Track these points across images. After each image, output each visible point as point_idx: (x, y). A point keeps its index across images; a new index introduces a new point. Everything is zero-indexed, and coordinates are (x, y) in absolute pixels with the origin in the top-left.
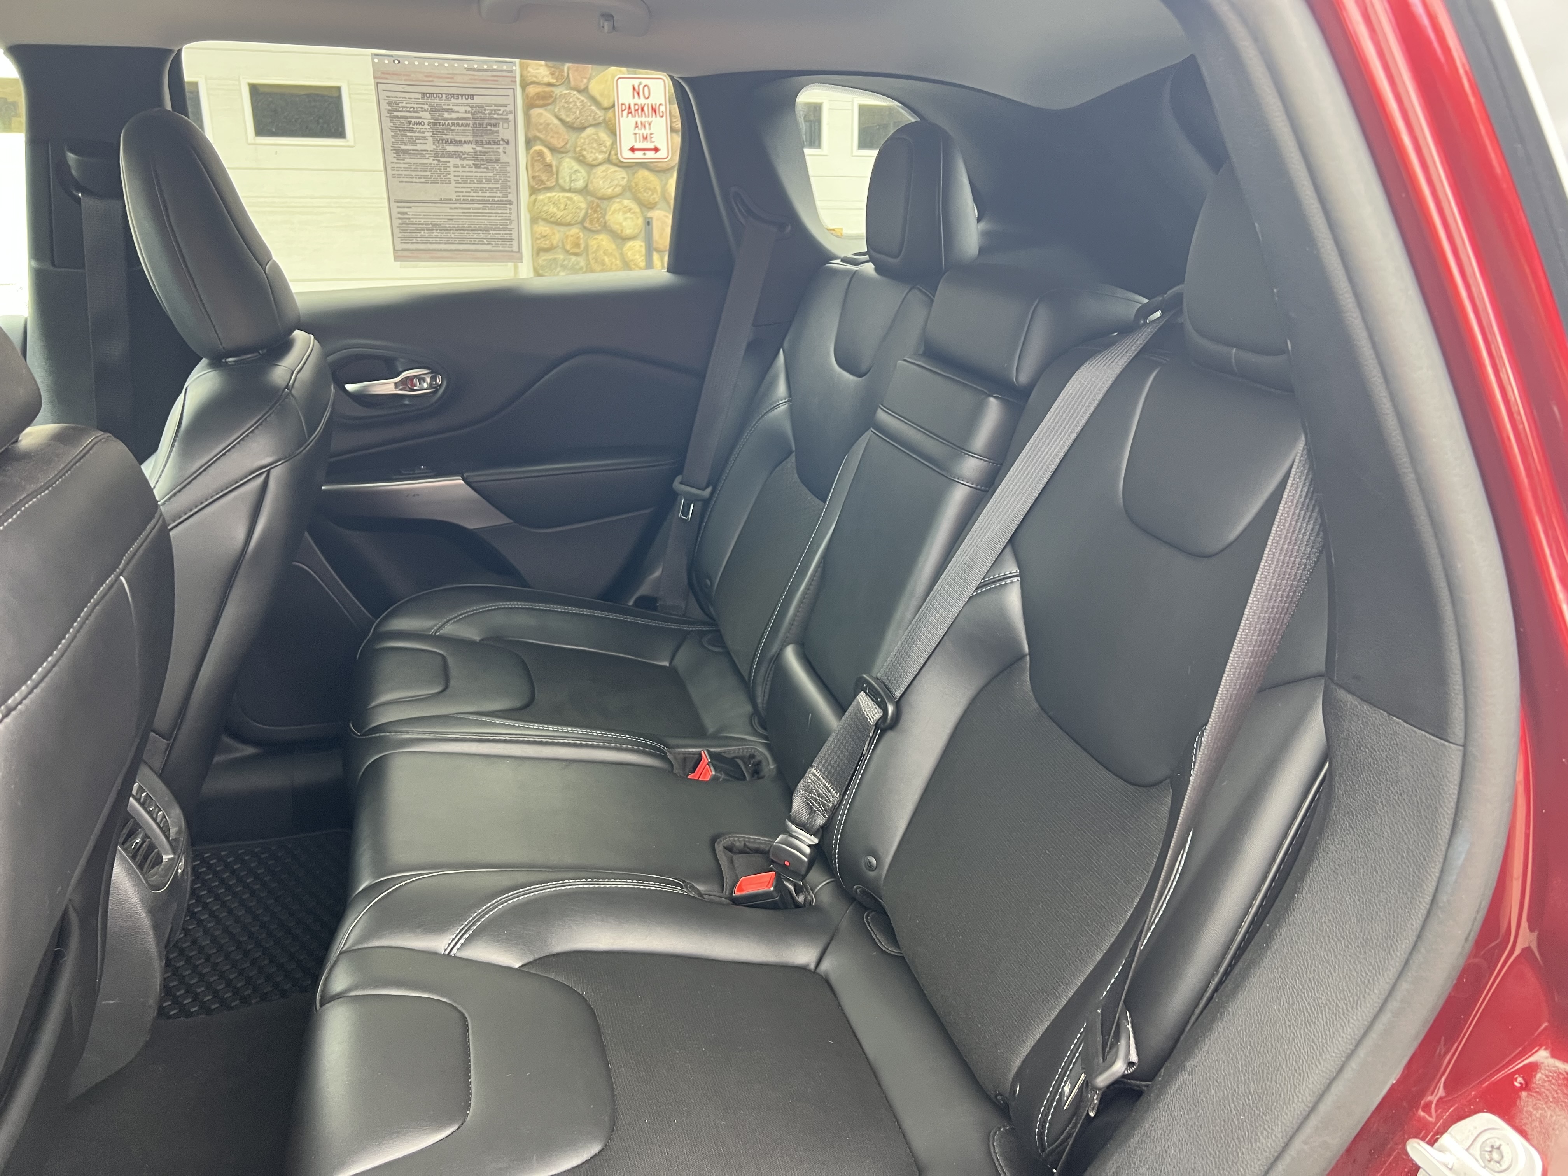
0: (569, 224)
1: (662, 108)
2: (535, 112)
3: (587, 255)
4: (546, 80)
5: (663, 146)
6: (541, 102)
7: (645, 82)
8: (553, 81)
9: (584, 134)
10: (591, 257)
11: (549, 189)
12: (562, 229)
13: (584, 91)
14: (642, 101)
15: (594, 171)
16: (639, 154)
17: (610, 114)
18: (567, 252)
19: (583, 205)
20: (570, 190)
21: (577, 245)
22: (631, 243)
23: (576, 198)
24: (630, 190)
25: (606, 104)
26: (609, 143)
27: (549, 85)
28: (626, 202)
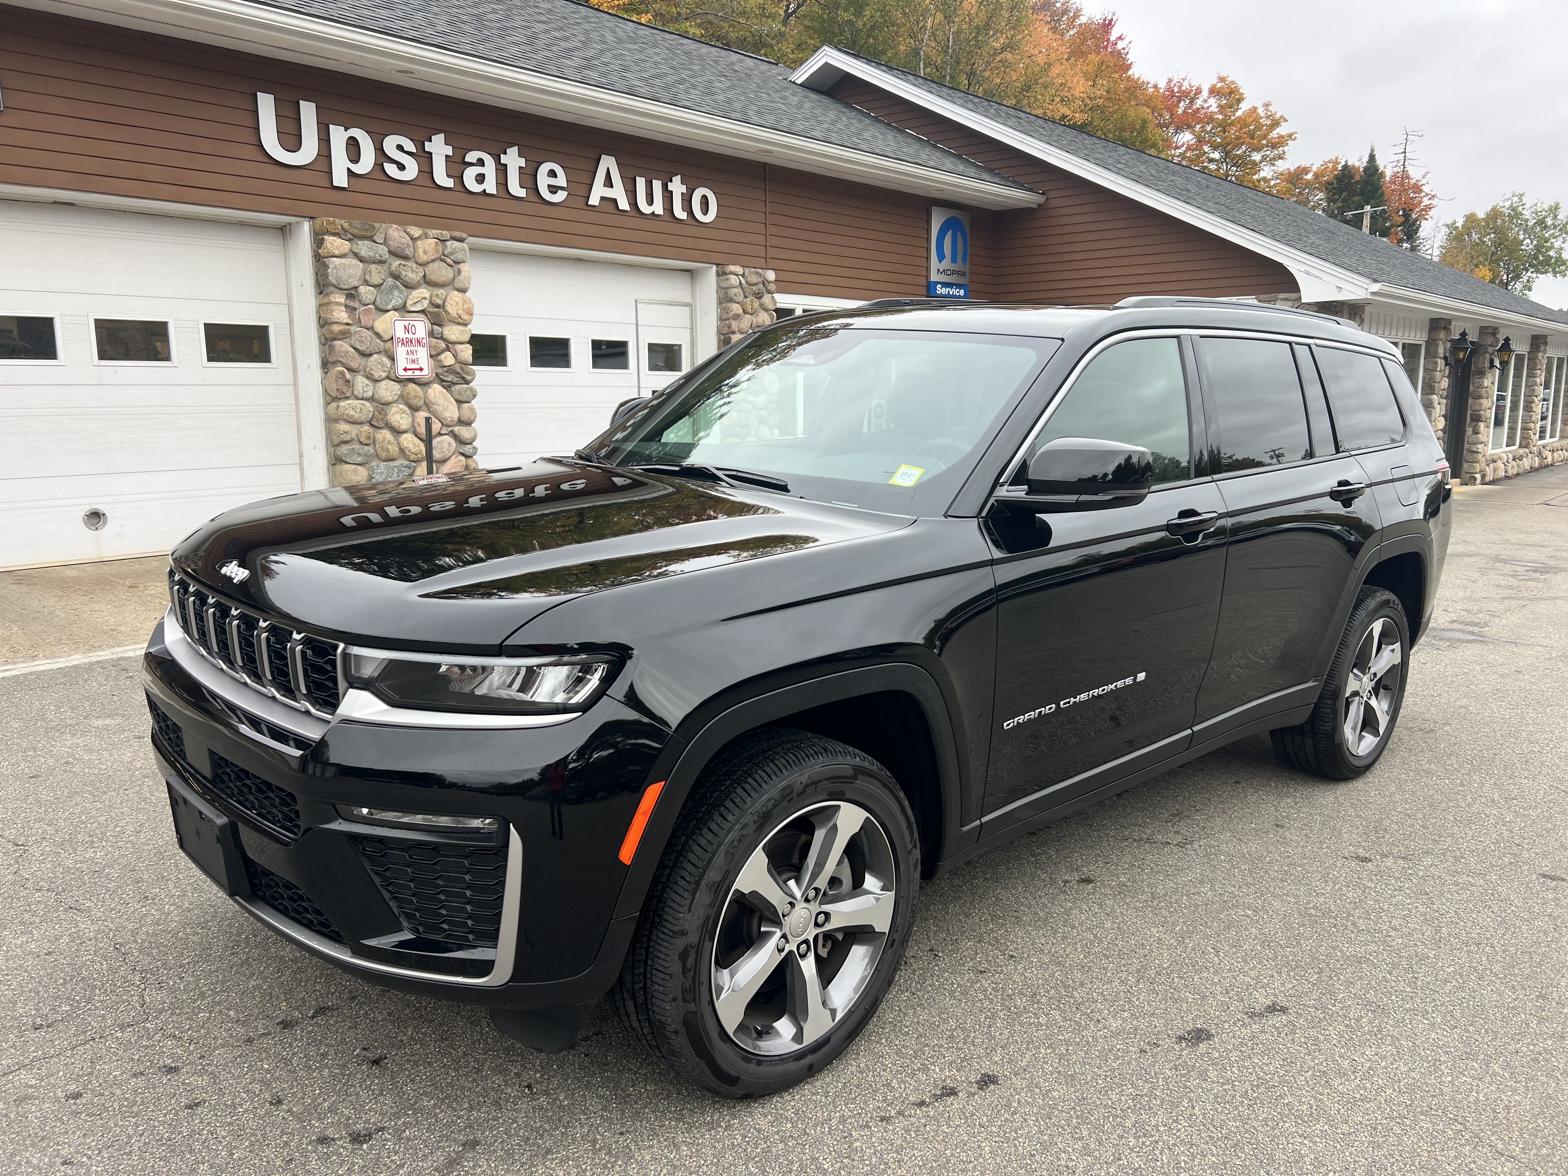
0: (362, 423)
1: (424, 341)
2: (337, 343)
3: (375, 444)
4: (345, 321)
5: (425, 367)
6: (342, 337)
7: (412, 323)
8: (350, 321)
9: (372, 359)
10: (377, 446)
11: (347, 398)
12: (357, 426)
13: (371, 328)
14: (411, 336)
15: (378, 384)
16: (410, 373)
17: (389, 344)
18: (361, 443)
19: (372, 409)
20: (362, 399)
21: (369, 438)
22: (405, 435)
23: (367, 404)
24: (404, 399)
25: (386, 337)
26: (389, 365)
27: (347, 324)
28: (402, 406)
